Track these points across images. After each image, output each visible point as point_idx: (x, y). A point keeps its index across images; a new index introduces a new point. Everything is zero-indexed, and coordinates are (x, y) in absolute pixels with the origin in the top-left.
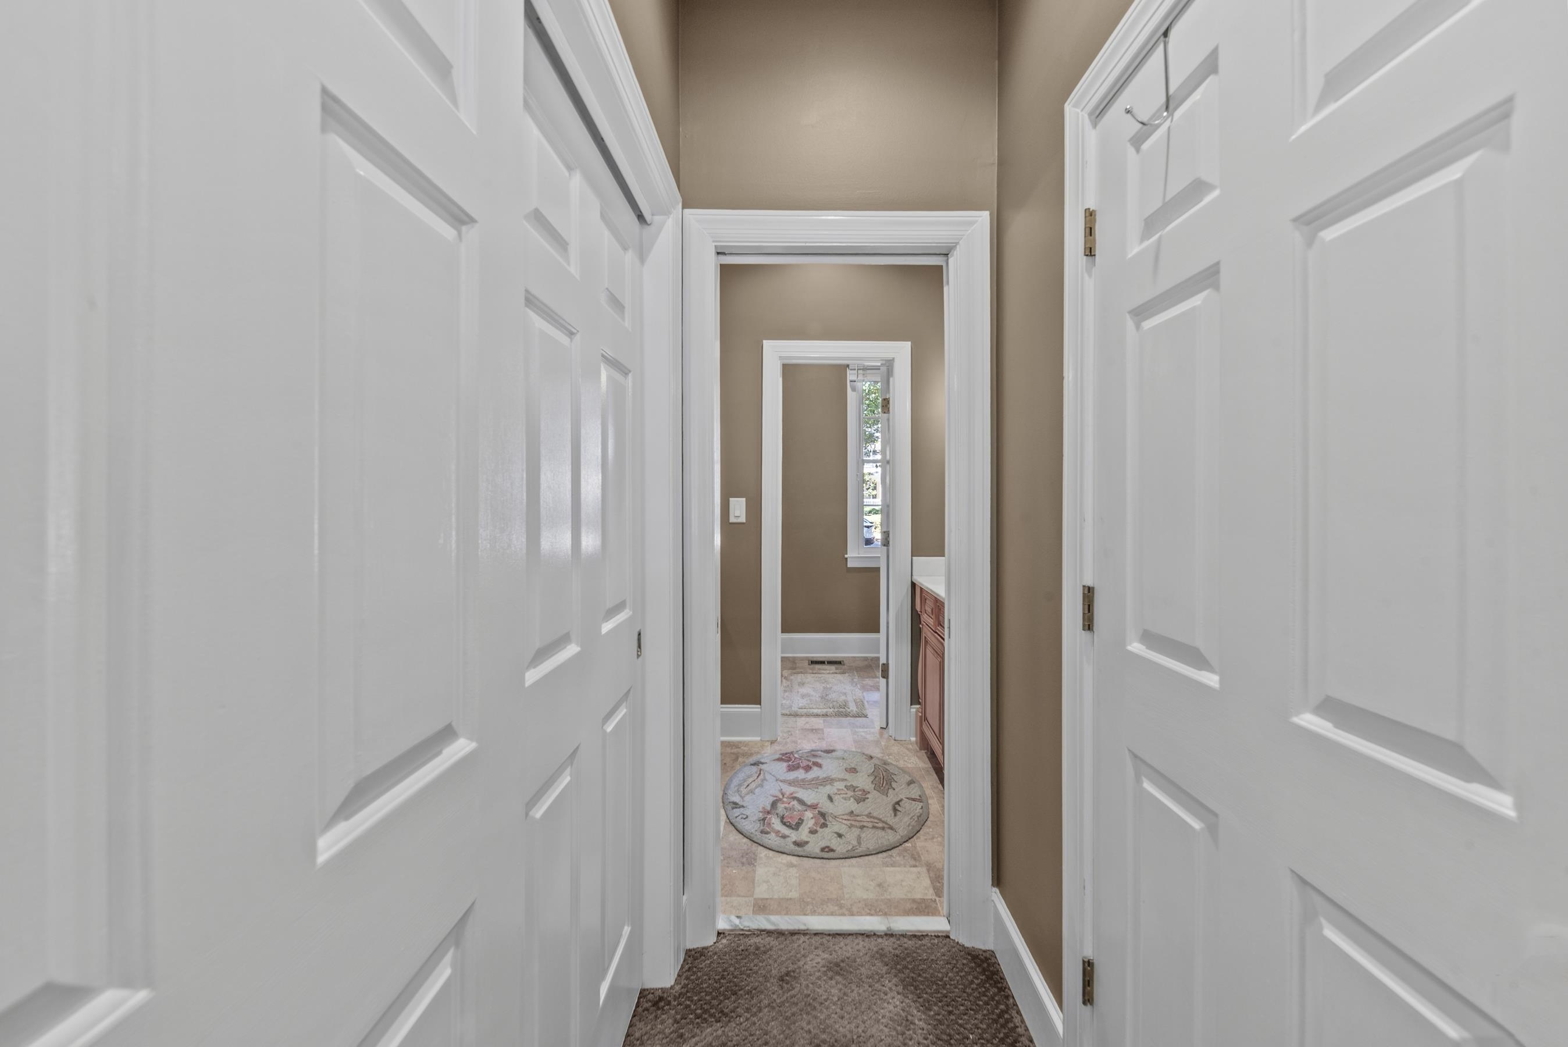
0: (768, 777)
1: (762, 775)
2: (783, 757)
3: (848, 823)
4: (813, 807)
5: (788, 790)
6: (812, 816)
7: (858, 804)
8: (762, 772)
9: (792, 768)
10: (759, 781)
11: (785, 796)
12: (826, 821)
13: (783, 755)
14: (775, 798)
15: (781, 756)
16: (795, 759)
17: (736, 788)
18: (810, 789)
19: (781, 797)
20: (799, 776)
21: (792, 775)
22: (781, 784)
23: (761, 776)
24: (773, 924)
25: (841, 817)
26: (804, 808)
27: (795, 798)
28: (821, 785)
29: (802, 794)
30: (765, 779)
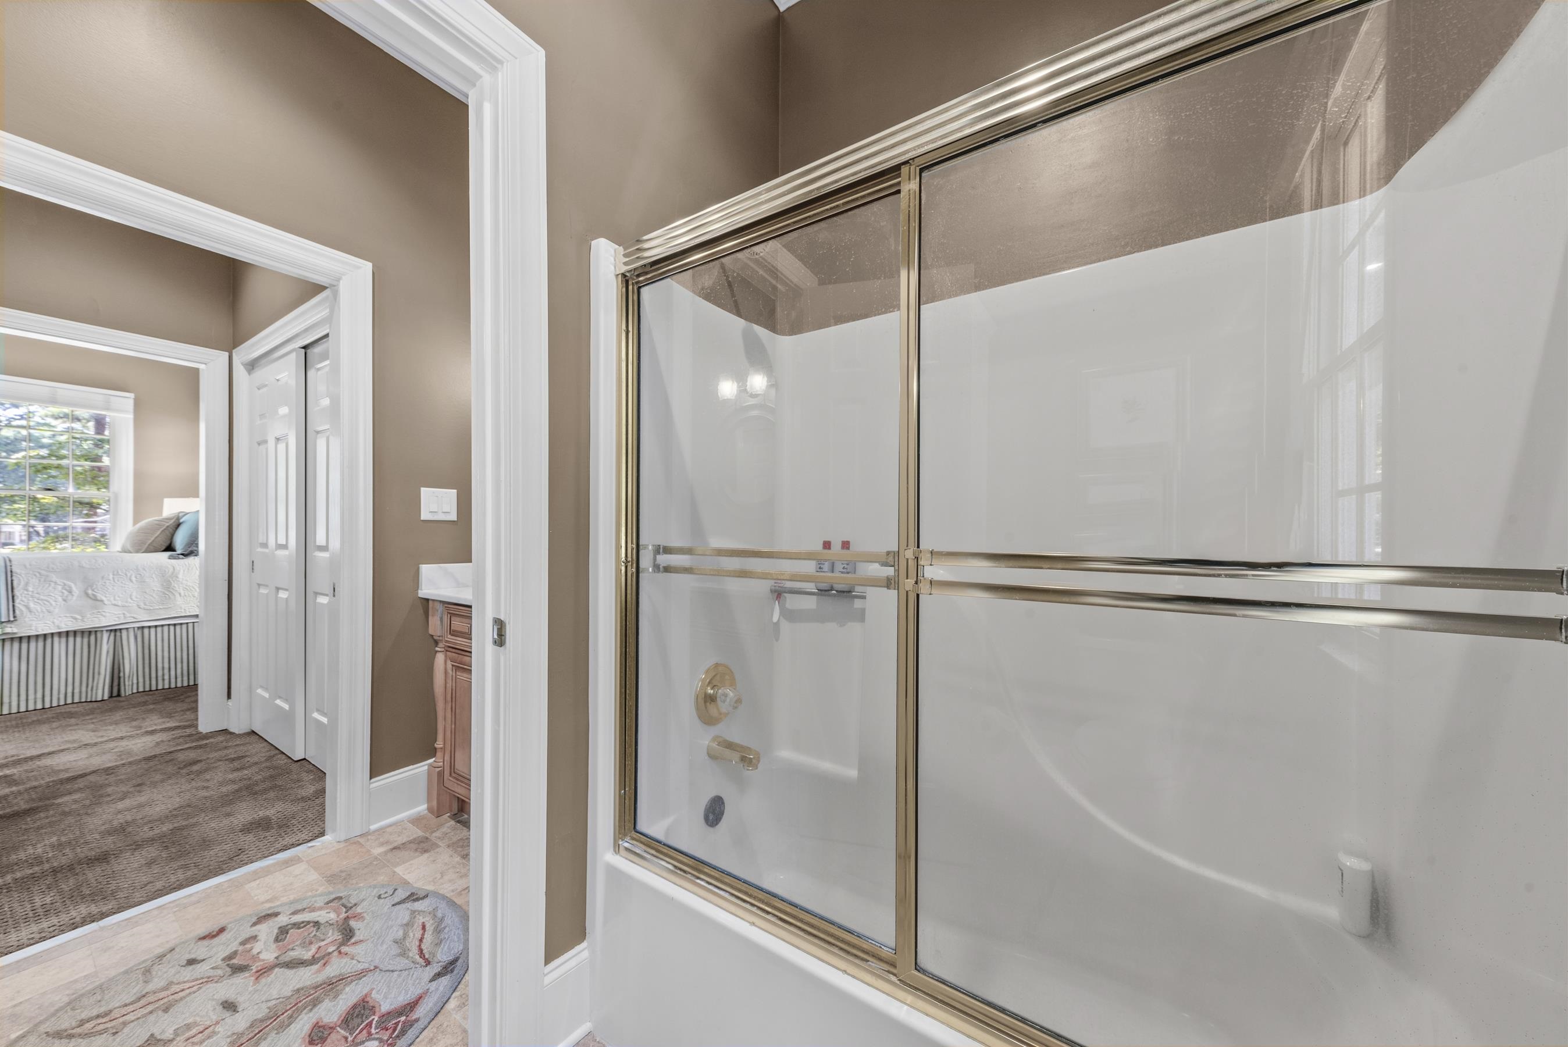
0: (404, 962)
1: (417, 957)
2: (403, 1018)
3: (175, 988)
4: (265, 971)
5: (336, 967)
6: (262, 956)
7: (152, 1035)
8: (421, 961)
9: (361, 1009)
10: (413, 946)
11: (336, 953)
12: (228, 965)
13: (409, 1025)
14: (353, 940)
15: (414, 1016)
16: (370, 1034)
17: (439, 915)
18: (288, 998)
19: (344, 949)
20: (331, 1004)
21: (349, 996)
22: (360, 967)
23: (414, 953)
24: (271, 859)
25: (195, 988)
26: (283, 959)
27: (313, 961)
28: (262, 1021)
29: (306, 977)
30: (403, 954)
